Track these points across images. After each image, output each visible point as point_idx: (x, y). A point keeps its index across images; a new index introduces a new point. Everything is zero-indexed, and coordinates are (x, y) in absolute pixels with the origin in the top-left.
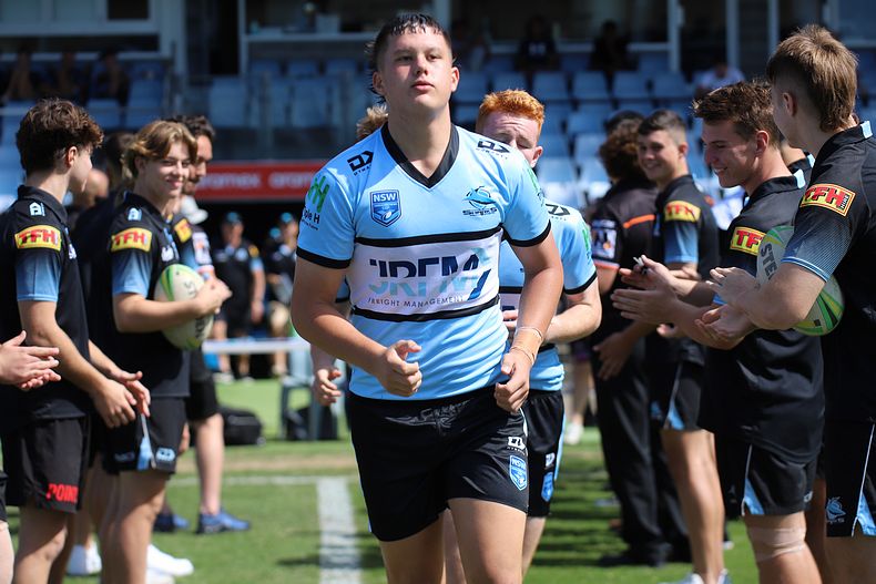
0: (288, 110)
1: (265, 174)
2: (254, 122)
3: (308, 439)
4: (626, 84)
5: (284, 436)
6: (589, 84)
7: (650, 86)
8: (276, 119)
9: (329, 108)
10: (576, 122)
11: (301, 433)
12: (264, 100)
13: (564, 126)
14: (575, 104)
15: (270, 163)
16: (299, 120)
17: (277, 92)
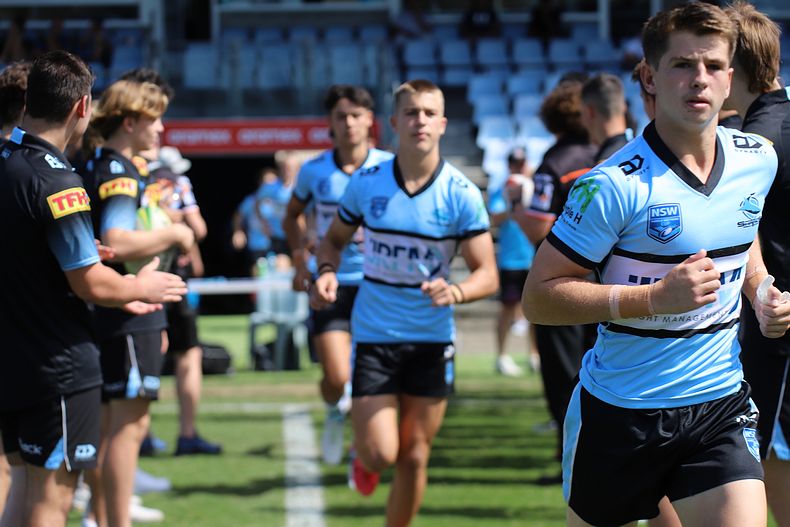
0: (255, 73)
1: (235, 130)
2: (225, 83)
3: (274, 369)
4: (561, 51)
5: (254, 367)
6: (527, 50)
7: (582, 51)
8: (244, 80)
9: (293, 70)
10: (516, 84)
11: (267, 363)
12: (234, 64)
13: (504, 88)
14: (514, 68)
15: (238, 120)
16: (265, 82)
17: (246, 56)
